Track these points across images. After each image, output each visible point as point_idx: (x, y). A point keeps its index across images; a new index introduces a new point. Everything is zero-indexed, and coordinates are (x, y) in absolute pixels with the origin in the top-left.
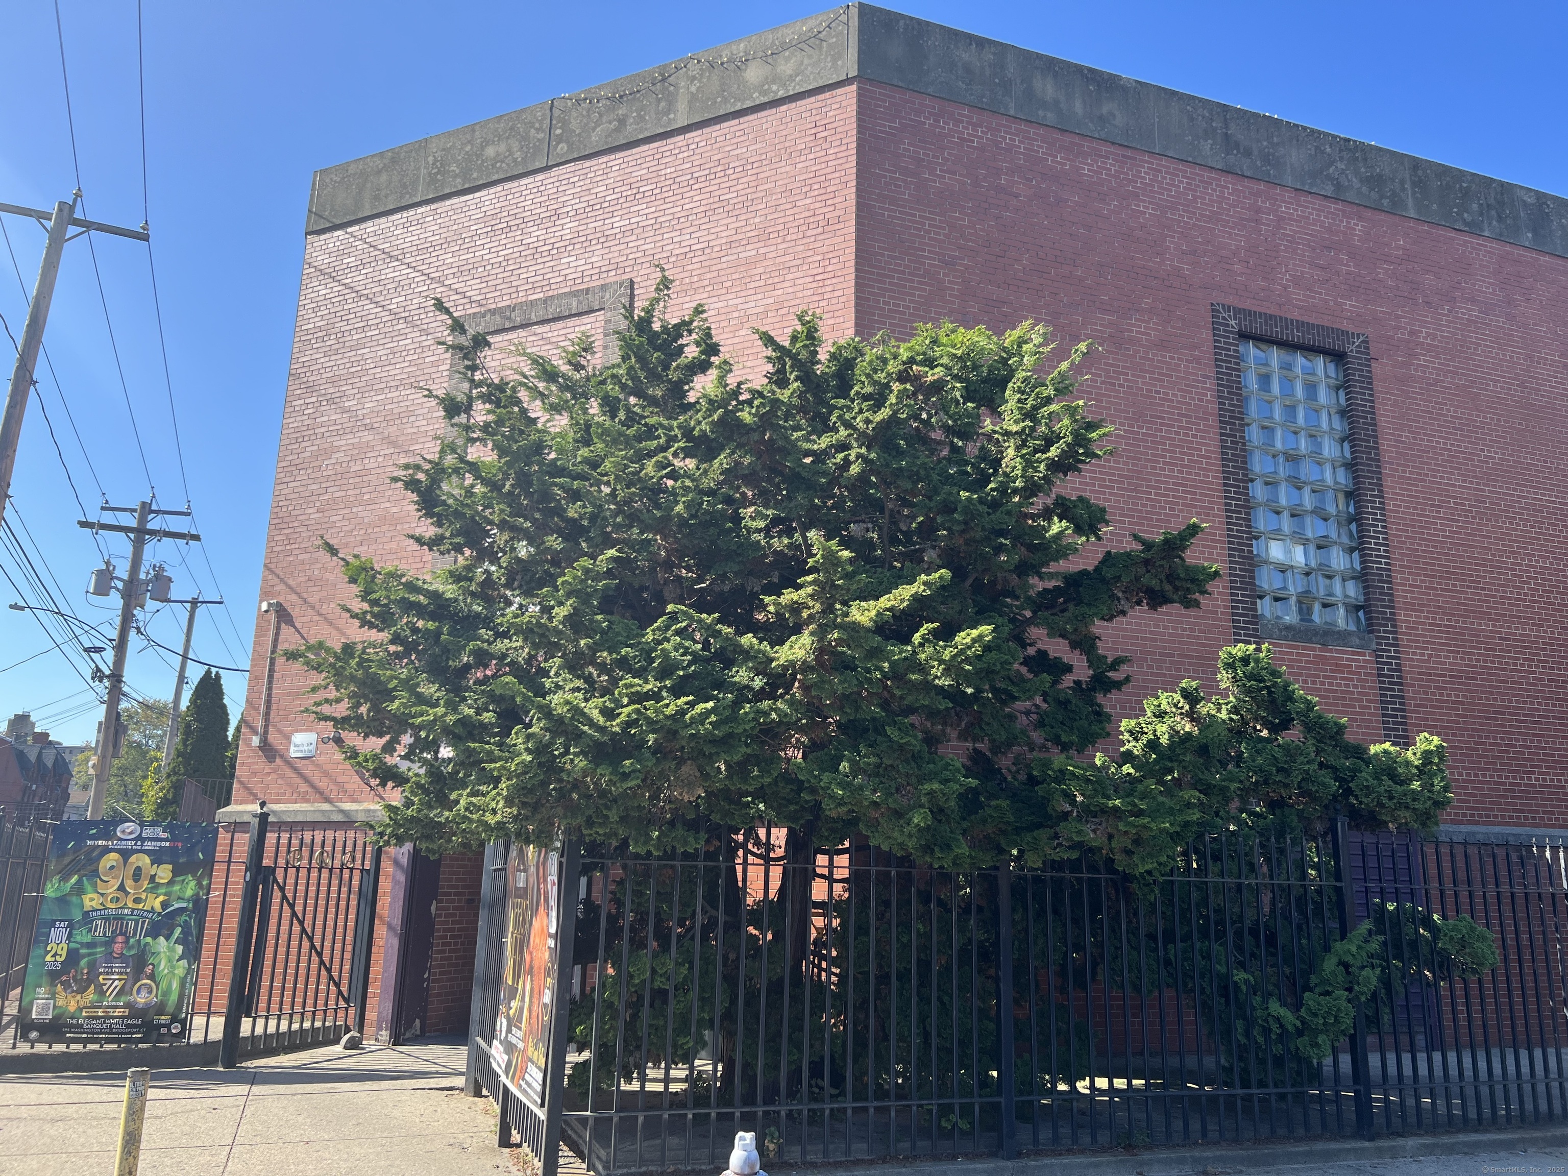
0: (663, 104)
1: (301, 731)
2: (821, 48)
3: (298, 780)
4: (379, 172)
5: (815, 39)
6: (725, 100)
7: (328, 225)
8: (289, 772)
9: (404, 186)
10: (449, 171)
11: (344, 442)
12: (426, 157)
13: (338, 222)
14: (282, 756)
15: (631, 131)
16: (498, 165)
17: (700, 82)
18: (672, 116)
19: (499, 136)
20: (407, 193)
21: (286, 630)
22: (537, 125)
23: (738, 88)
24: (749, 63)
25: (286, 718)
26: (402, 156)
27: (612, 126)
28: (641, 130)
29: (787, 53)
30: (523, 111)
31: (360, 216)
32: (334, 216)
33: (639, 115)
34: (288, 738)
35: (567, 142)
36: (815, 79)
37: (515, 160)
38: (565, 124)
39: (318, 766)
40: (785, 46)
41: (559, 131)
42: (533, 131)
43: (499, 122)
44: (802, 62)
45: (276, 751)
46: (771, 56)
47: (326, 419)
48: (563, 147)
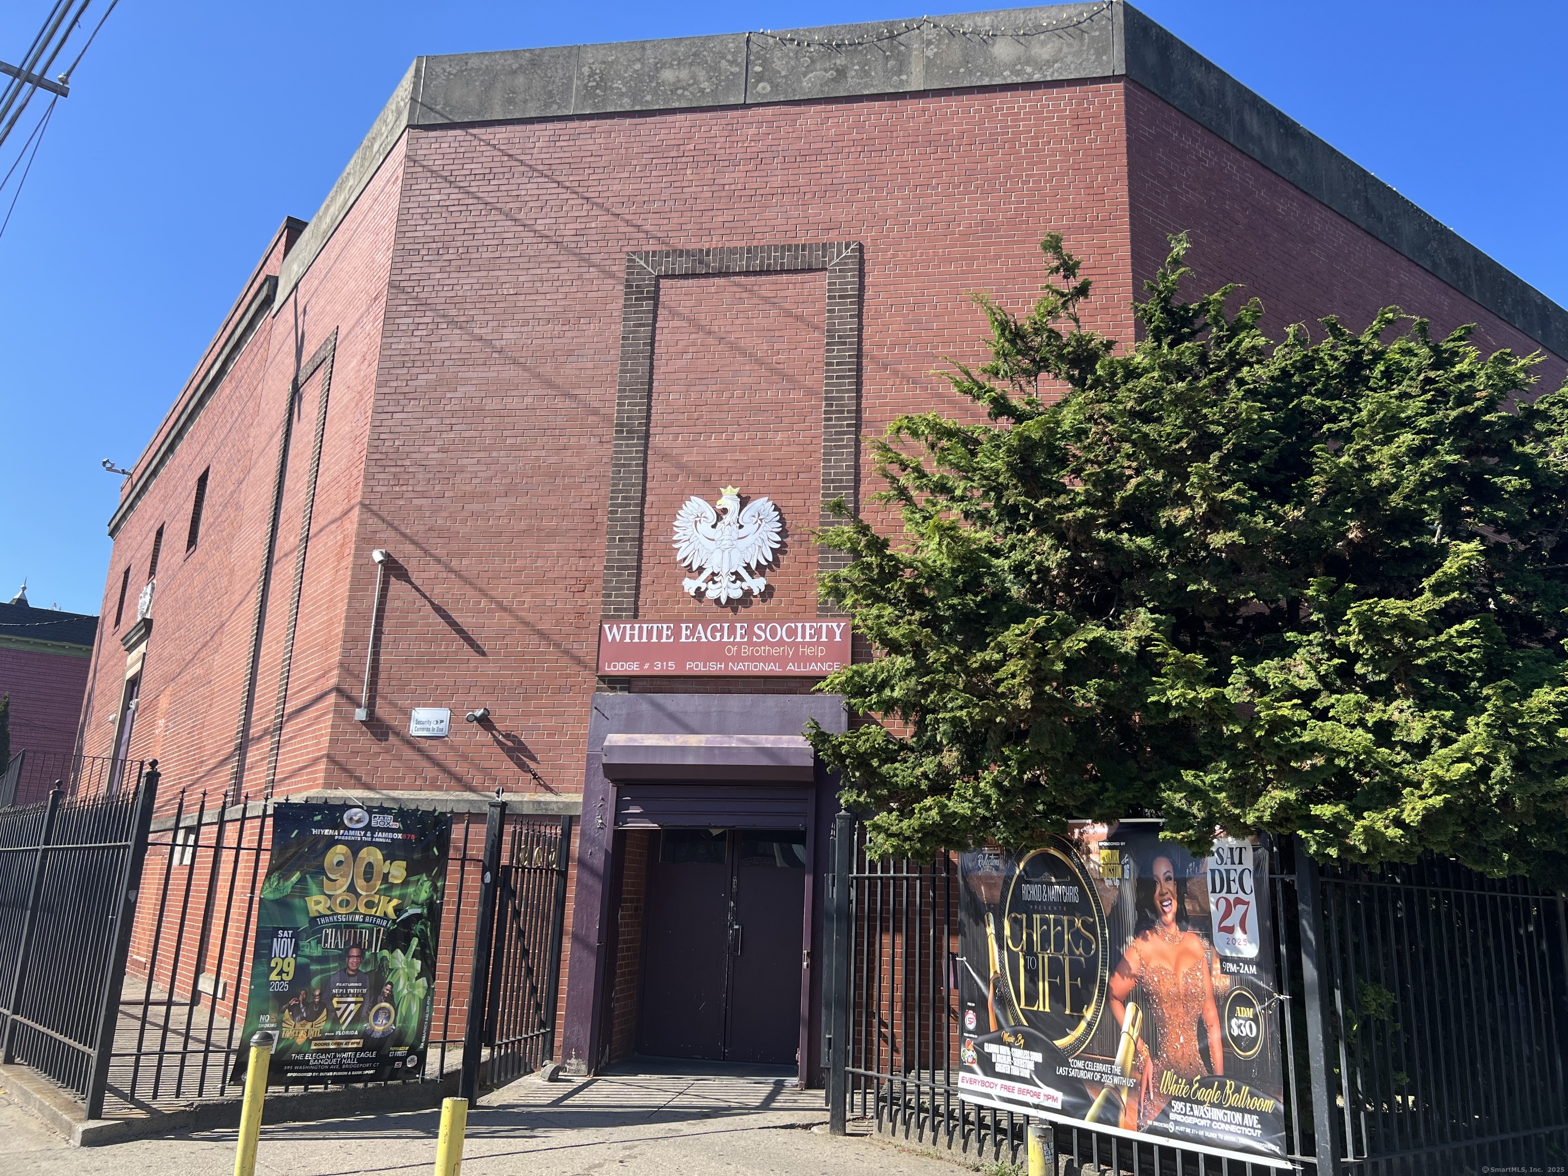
0: (891, 63)
1: (425, 706)
2: (1082, 39)
3: (424, 763)
4: (514, 72)
5: (1074, 29)
6: (970, 73)
7: (440, 121)
8: (408, 753)
9: (550, 94)
10: (612, 88)
11: (475, 375)
12: (579, 68)
13: (457, 120)
14: (397, 734)
15: (852, 84)
16: (680, 92)
17: (937, 46)
18: (904, 77)
19: (680, 61)
20: (555, 102)
21: (396, 586)
22: (730, 57)
23: (986, 61)
24: (998, 39)
25: (402, 689)
26: (546, 59)
27: (828, 75)
28: (866, 86)
29: (1042, 37)
30: (708, 38)
31: (488, 117)
32: (451, 113)
33: (862, 68)
34: (407, 715)
35: (771, 82)
36: (1076, 68)
37: (702, 91)
38: (765, 63)
39: (453, 748)
40: (1039, 30)
41: (758, 69)
42: (724, 64)
43: (678, 45)
44: (1061, 50)
45: (389, 727)
46: (1024, 36)
47: (447, 344)
48: (764, 87)
